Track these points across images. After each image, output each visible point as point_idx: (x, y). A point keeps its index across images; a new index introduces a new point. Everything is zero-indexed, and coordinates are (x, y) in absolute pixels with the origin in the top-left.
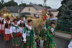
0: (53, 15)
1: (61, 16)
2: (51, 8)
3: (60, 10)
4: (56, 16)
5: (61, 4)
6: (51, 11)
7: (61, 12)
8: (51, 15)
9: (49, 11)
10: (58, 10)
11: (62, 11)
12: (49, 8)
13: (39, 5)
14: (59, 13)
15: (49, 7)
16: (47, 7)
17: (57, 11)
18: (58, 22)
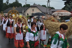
4: (59, 17)
9: (53, 11)
15: (53, 7)
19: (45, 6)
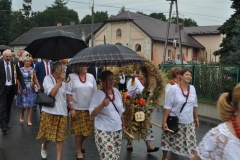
0: (204, 49)
1: (234, 51)
2: (195, 24)
3: (227, 28)
4: (216, 53)
5: (233, 7)
6: (197, 35)
7: (234, 38)
8: (197, 50)
9: (190, 35)
10: (222, 30)
11: (236, 34)
12: (189, 23)
13: (154, 15)
14: (225, 41)
15: (190, 20)
16: (181, 20)
17: (218, 34)
18: (225, 73)
19: (160, 16)
